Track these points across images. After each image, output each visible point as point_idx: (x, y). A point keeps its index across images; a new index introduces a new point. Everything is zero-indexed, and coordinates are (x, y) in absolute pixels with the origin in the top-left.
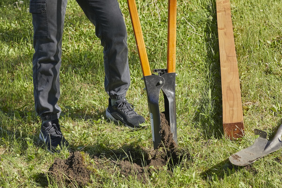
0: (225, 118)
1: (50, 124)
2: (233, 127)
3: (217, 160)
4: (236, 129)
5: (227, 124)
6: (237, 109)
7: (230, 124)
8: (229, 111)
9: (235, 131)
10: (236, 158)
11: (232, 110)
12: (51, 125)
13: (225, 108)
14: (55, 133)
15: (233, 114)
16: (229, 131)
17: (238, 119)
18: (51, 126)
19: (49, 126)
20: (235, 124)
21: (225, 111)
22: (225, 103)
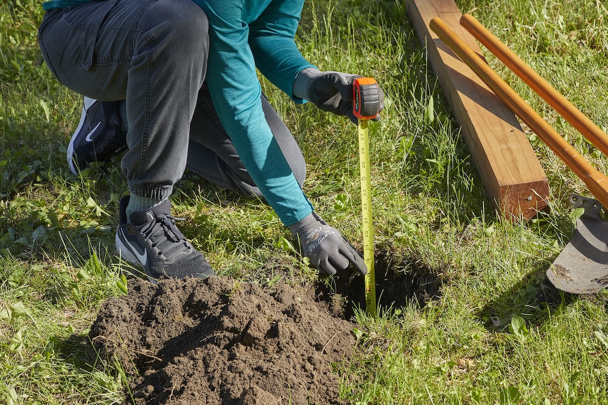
0: (499, 170)
1: (151, 216)
2: (524, 193)
3: (507, 277)
4: (530, 198)
5: (511, 186)
6: (520, 145)
7: (517, 186)
8: (501, 152)
9: (527, 203)
10: (563, 275)
11: (507, 149)
12: (153, 218)
13: (489, 144)
14: (166, 238)
15: (514, 161)
16: (513, 201)
17: (531, 172)
18: (155, 222)
19: (146, 222)
20: (529, 184)
21: (493, 153)
22: (483, 132)
